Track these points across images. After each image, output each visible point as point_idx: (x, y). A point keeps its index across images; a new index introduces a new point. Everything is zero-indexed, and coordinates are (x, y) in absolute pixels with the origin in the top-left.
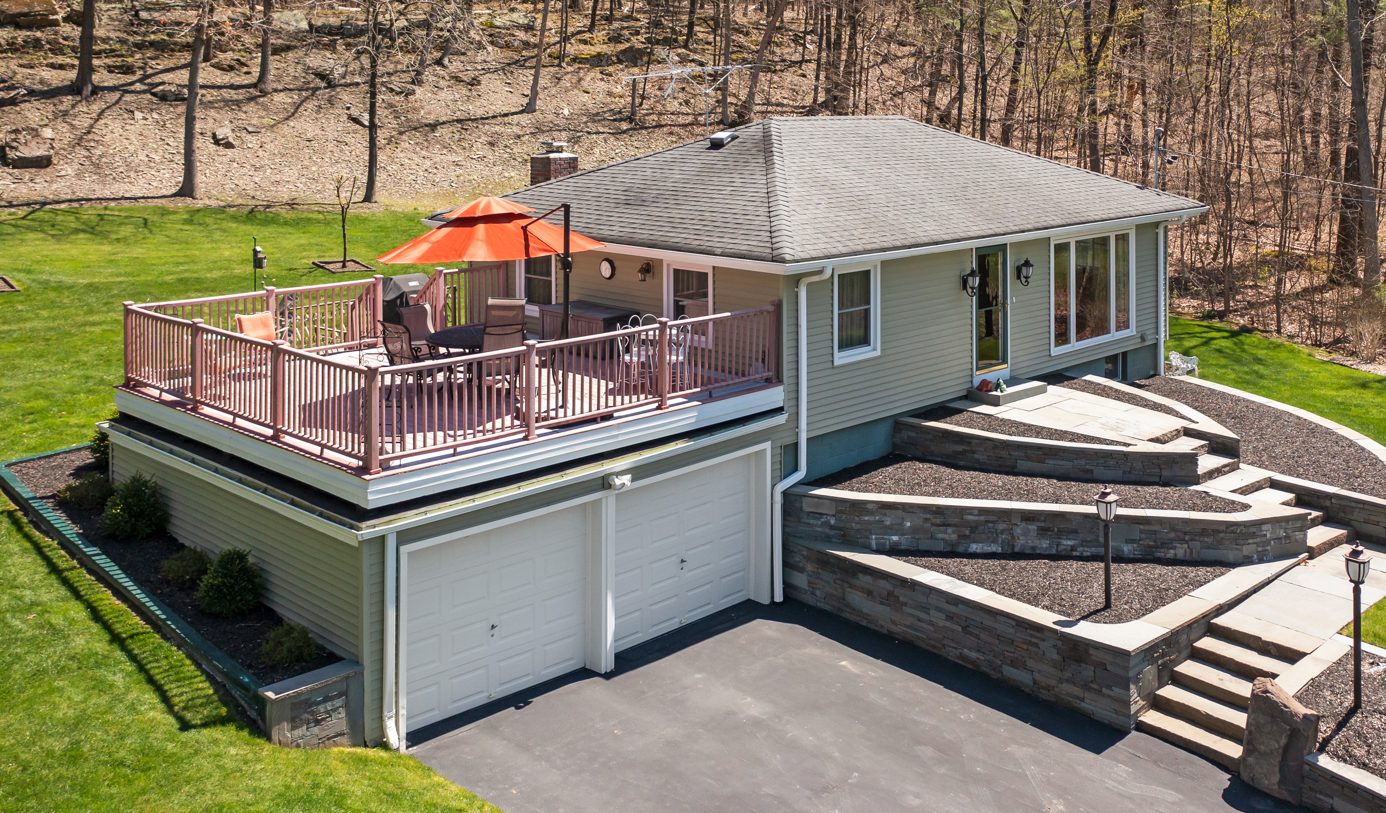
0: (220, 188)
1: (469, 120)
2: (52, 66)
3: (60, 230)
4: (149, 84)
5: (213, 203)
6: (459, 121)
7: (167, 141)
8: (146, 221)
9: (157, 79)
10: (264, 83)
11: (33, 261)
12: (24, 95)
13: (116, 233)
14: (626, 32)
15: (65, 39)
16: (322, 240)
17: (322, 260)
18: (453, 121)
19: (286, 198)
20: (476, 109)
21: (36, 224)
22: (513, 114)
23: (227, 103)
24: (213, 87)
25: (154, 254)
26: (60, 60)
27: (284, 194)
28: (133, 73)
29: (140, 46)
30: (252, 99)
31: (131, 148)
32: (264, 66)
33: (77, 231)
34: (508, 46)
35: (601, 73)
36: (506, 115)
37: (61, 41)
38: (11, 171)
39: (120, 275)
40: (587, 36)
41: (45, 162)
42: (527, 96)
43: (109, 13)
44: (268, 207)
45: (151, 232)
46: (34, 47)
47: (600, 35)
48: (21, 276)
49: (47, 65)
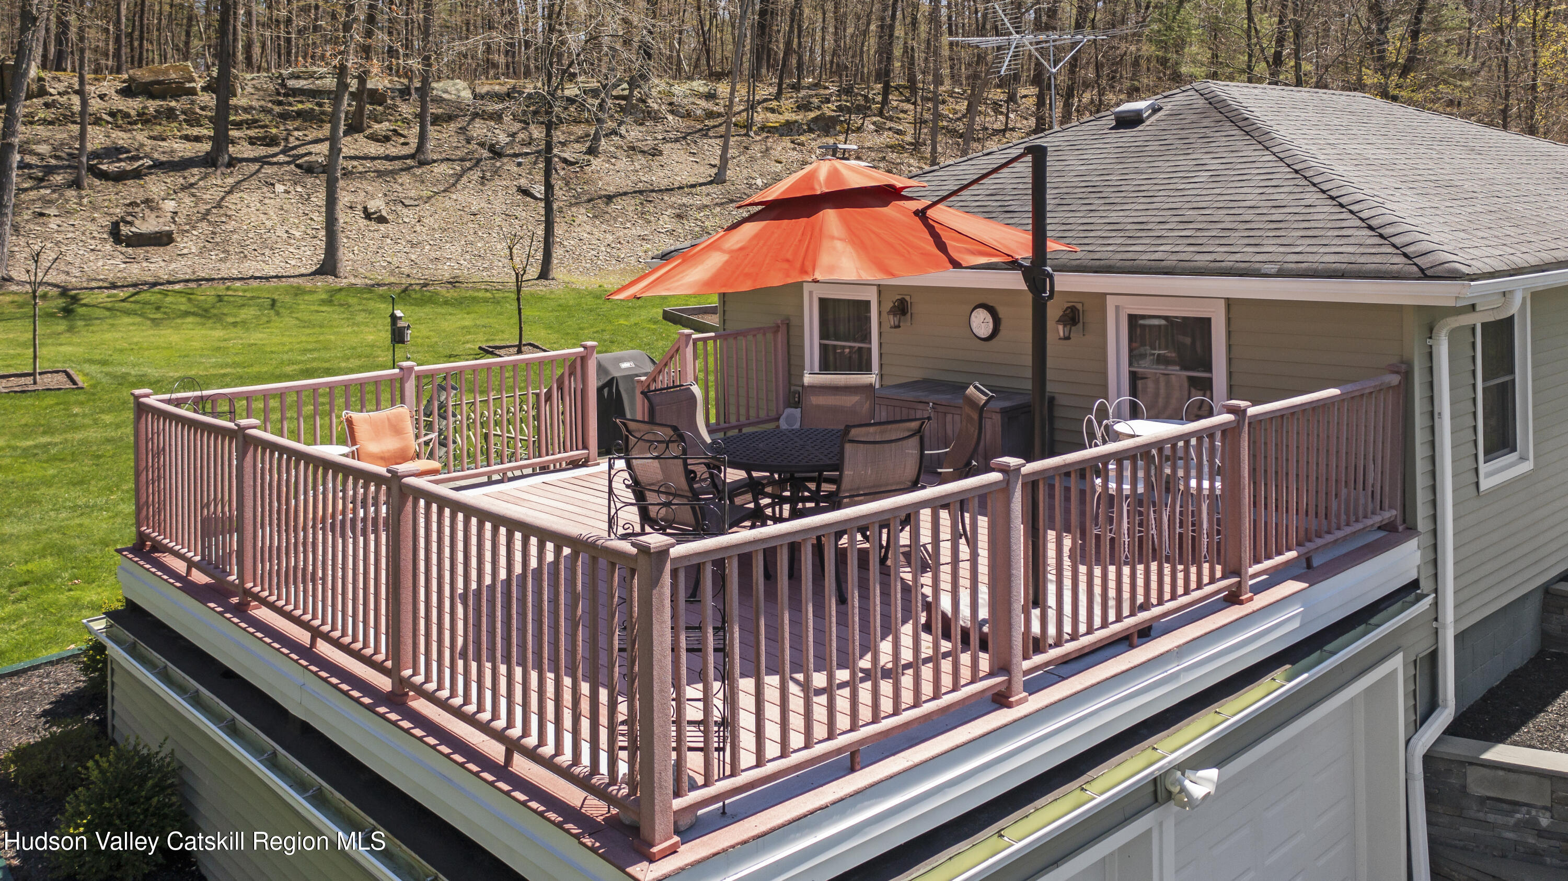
0: (369, 266)
1: (653, 191)
2: (187, 138)
3: (165, 313)
4: (293, 156)
5: (359, 281)
6: (641, 192)
7: (311, 215)
8: (274, 302)
9: (302, 151)
10: (423, 153)
11: (115, 350)
12: (150, 167)
13: (235, 316)
14: (815, 101)
15: (202, 109)
16: (491, 320)
17: (491, 344)
18: (635, 192)
19: (447, 276)
20: (659, 178)
21: (137, 307)
22: (701, 185)
23: (380, 174)
24: (365, 158)
25: (275, 340)
26: (196, 131)
27: (445, 271)
28: (277, 144)
29: (284, 116)
30: (408, 169)
31: (269, 224)
32: (422, 137)
33: (187, 314)
34: (688, 115)
35: (793, 142)
36: (693, 186)
37: (198, 110)
38: (124, 250)
39: (227, 365)
40: (774, 104)
41: (165, 239)
42: (714, 166)
43: (254, 82)
44: (426, 285)
45: (278, 314)
46: (168, 118)
47: (787, 103)
48: (93, 369)
49: (181, 138)
